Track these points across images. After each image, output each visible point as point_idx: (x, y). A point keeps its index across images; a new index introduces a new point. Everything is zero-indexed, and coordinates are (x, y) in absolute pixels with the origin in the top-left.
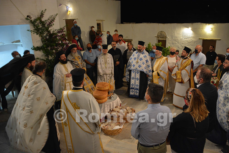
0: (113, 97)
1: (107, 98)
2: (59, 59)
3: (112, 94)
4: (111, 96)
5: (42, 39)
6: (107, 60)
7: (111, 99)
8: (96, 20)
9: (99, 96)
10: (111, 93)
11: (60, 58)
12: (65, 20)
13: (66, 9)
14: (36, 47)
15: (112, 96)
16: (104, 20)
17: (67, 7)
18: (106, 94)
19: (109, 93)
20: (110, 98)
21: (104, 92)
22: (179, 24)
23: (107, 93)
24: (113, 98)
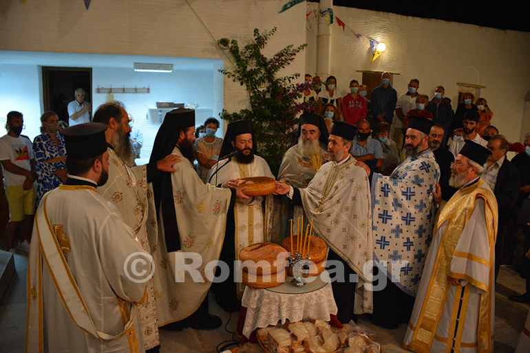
2: (233, 143)
5: (251, 97)
8: (457, 84)
11: (235, 143)
12: (361, 74)
13: (369, 46)
14: (230, 112)
16: (484, 87)
17: (372, 42)
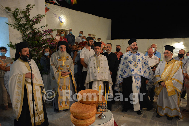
0: (105, 115)
1: (94, 118)
3: (104, 110)
4: (102, 113)
5: (23, 37)
6: (100, 63)
7: (102, 118)
9: (81, 113)
10: (102, 108)
11: (21, 52)
14: (14, 44)
15: (104, 113)
16: (96, 35)
18: (94, 109)
19: (98, 108)
20: (100, 117)
21: (90, 106)
22: (169, 39)
23: (96, 109)
24: (104, 117)
